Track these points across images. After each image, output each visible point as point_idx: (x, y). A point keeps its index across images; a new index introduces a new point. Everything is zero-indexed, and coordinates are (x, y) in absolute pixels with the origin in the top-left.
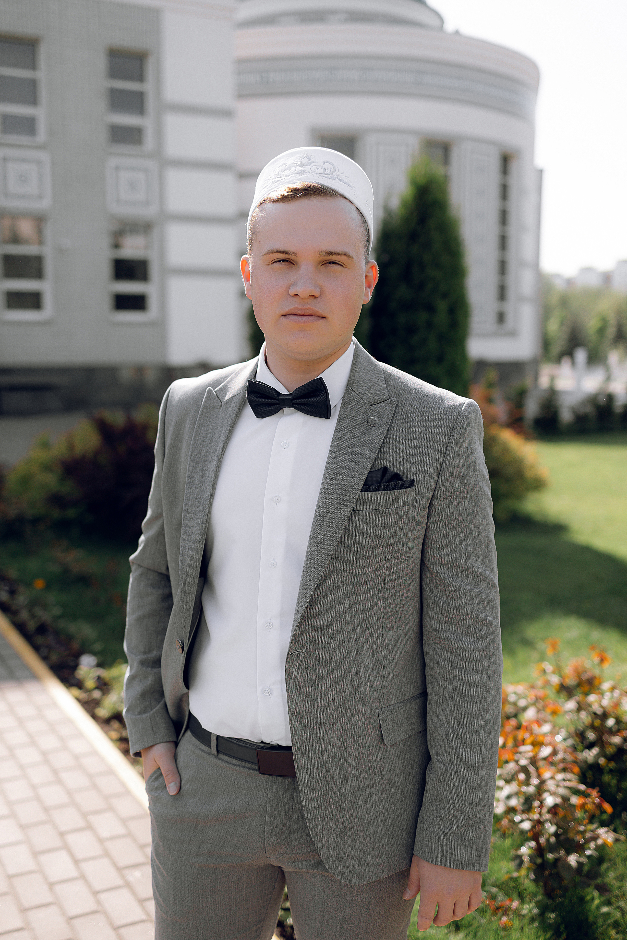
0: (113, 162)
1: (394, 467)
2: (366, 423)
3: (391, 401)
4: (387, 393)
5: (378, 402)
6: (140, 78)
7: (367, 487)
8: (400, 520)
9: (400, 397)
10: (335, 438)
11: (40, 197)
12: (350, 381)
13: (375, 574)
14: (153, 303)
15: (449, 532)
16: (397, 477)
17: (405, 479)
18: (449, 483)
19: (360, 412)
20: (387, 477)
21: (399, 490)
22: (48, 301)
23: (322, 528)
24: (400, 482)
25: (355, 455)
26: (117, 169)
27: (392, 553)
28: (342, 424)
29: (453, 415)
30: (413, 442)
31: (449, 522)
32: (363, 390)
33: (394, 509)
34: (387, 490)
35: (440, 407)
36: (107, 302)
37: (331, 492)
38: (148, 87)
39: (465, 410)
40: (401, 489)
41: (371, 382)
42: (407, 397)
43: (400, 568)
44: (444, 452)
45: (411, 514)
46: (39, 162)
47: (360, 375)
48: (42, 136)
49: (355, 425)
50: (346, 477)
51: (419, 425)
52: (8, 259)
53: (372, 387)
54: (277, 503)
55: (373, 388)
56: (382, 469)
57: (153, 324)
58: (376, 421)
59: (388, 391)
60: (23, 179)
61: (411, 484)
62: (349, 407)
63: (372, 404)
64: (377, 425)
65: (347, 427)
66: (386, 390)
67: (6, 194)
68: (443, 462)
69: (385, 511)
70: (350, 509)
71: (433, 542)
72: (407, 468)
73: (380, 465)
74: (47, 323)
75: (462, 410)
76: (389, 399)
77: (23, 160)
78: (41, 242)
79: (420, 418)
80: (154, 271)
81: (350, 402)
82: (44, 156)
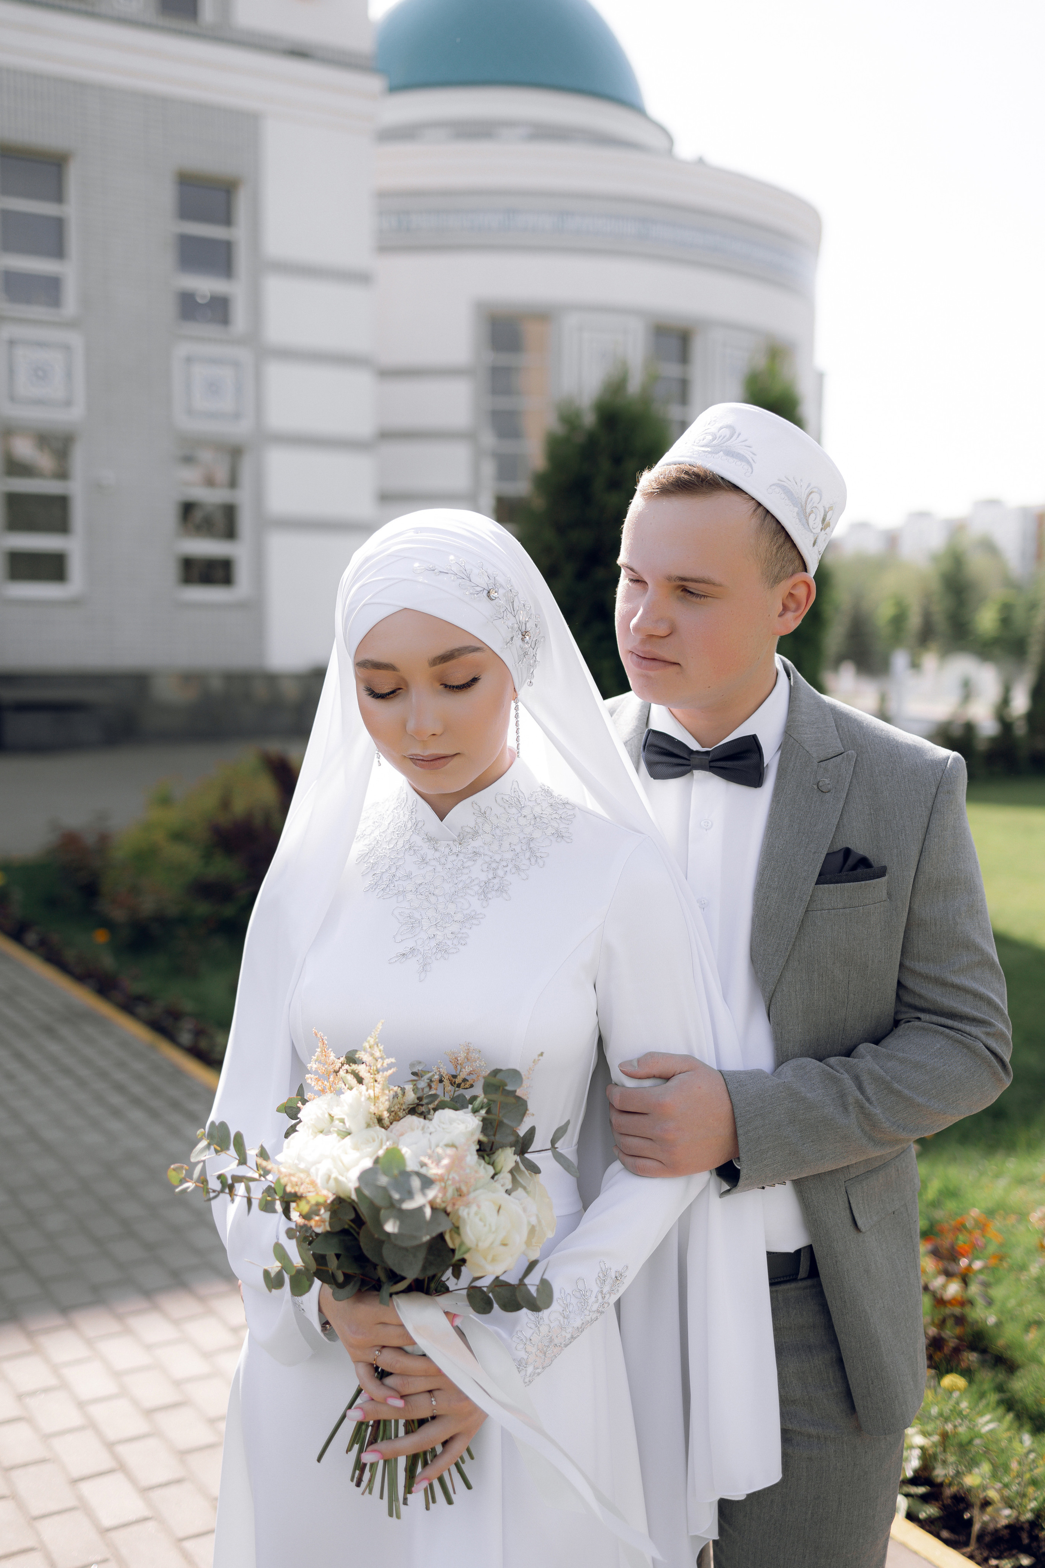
0: (183, 350)
1: (861, 848)
2: (815, 787)
3: (847, 755)
4: (840, 744)
5: (830, 756)
6: (227, 219)
7: (824, 878)
8: (868, 923)
9: (859, 748)
10: (774, 809)
11: (68, 403)
12: (790, 726)
13: (835, 999)
14: (243, 572)
15: (936, 939)
16: (864, 862)
17: (875, 864)
18: (934, 869)
19: (806, 771)
20: (851, 861)
21: (867, 882)
22: (76, 567)
23: (764, 940)
24: (868, 870)
25: (804, 834)
26: (189, 360)
27: (858, 970)
28: (783, 790)
29: (935, 774)
30: (882, 812)
31: (936, 924)
32: (808, 740)
33: (861, 908)
34: (850, 882)
35: (916, 763)
36: (171, 571)
37: (774, 889)
38: (239, 234)
39: (952, 768)
40: (869, 880)
41: (818, 728)
42: (869, 749)
43: (869, 990)
44: (926, 825)
45: (882, 914)
46: (67, 348)
47: (803, 717)
48: (71, 305)
49: (801, 790)
50: (793, 865)
51: (889, 788)
52: (14, 500)
53: (820, 735)
54: (704, 908)
55: (821, 737)
56: (843, 851)
57: (242, 606)
58: (829, 784)
59: (841, 740)
60: (40, 373)
61: (882, 872)
62: (791, 765)
63: (821, 759)
64: (832, 791)
65: (790, 794)
66: (838, 739)
67: (12, 398)
68: (925, 840)
69: (848, 911)
70: (801, 911)
71: (913, 951)
72: (875, 850)
73: (840, 845)
74: (74, 603)
75: (948, 766)
76: (844, 752)
77: (41, 344)
78: (63, 474)
79: (890, 779)
80: (246, 522)
81: (793, 758)
82: (75, 339)
